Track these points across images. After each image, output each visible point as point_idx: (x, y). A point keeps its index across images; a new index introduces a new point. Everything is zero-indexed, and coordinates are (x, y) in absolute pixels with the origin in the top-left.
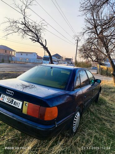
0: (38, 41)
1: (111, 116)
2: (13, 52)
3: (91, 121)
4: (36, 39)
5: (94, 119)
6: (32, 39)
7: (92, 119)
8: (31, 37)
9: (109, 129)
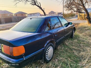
0: (35, 4)
1: (81, 46)
2: (26, 14)
3: (64, 51)
4: (34, 4)
5: (67, 50)
6: (31, 4)
7: (65, 50)
8: (31, 3)
9: (77, 56)
